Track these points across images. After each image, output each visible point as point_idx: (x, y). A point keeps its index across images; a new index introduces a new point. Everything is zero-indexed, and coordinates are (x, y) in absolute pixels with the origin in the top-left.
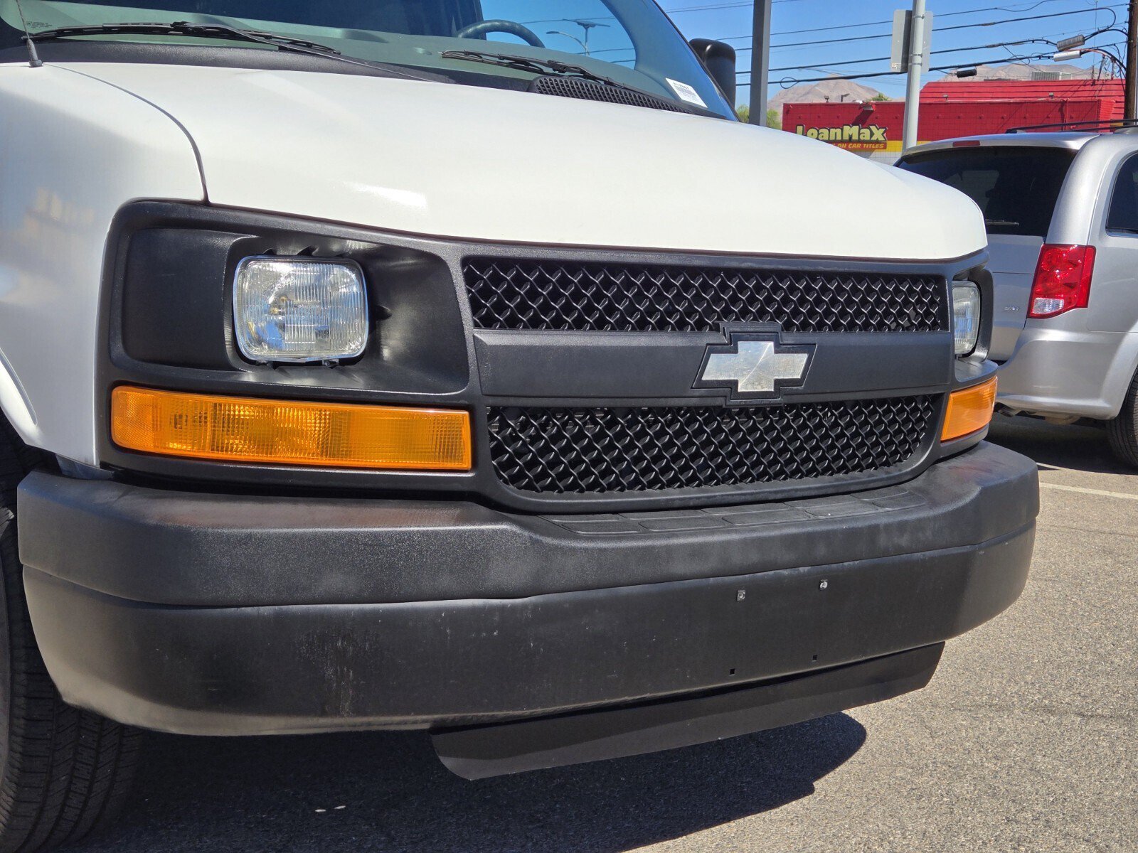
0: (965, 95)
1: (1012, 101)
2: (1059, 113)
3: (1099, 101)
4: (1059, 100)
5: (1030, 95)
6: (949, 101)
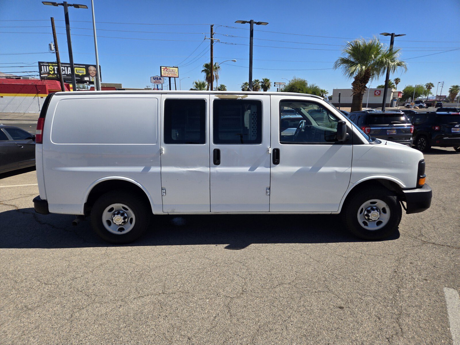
0: (7, 82)
1: (22, 84)
2: (36, 88)
3: (45, 85)
4: (35, 84)
5: (26, 83)
6: (4, 83)
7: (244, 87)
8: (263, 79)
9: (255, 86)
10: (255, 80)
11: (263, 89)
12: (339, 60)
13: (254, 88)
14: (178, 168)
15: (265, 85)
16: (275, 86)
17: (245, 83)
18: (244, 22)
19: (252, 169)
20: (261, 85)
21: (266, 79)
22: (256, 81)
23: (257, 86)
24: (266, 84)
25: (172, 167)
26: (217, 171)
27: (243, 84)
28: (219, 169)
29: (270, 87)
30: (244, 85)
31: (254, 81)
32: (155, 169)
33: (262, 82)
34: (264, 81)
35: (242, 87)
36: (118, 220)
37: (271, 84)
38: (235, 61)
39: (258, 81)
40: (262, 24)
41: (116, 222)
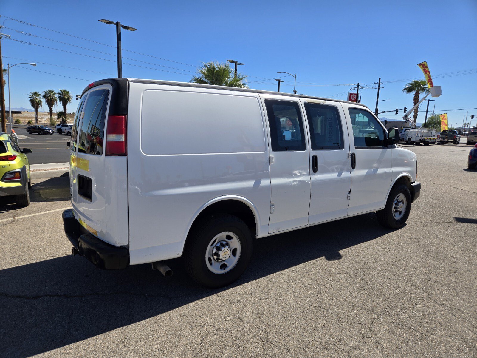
7: (32, 98)
8: (61, 90)
9: (49, 98)
10: (48, 90)
11: (61, 102)
12: (193, 79)
13: (48, 99)
14: (285, 179)
15: (63, 97)
16: (77, 99)
17: (34, 93)
18: (110, 23)
19: (340, 175)
20: (59, 97)
21: (64, 91)
22: (50, 91)
23: (53, 98)
24: (65, 96)
25: (279, 178)
26: (316, 179)
27: (31, 94)
28: (317, 177)
29: (71, 100)
30: (32, 96)
31: (47, 92)
32: (265, 182)
33: (59, 93)
34: (62, 93)
35: (29, 97)
36: (225, 253)
37: (72, 97)
38: (35, 65)
39: (52, 92)
40: (129, 29)
41: (223, 257)
